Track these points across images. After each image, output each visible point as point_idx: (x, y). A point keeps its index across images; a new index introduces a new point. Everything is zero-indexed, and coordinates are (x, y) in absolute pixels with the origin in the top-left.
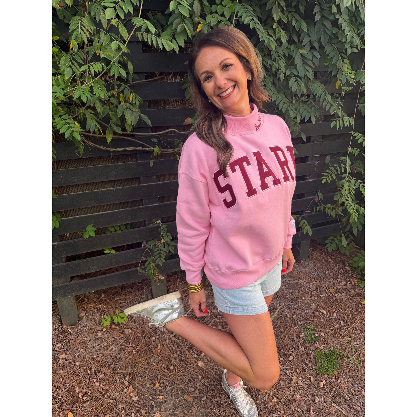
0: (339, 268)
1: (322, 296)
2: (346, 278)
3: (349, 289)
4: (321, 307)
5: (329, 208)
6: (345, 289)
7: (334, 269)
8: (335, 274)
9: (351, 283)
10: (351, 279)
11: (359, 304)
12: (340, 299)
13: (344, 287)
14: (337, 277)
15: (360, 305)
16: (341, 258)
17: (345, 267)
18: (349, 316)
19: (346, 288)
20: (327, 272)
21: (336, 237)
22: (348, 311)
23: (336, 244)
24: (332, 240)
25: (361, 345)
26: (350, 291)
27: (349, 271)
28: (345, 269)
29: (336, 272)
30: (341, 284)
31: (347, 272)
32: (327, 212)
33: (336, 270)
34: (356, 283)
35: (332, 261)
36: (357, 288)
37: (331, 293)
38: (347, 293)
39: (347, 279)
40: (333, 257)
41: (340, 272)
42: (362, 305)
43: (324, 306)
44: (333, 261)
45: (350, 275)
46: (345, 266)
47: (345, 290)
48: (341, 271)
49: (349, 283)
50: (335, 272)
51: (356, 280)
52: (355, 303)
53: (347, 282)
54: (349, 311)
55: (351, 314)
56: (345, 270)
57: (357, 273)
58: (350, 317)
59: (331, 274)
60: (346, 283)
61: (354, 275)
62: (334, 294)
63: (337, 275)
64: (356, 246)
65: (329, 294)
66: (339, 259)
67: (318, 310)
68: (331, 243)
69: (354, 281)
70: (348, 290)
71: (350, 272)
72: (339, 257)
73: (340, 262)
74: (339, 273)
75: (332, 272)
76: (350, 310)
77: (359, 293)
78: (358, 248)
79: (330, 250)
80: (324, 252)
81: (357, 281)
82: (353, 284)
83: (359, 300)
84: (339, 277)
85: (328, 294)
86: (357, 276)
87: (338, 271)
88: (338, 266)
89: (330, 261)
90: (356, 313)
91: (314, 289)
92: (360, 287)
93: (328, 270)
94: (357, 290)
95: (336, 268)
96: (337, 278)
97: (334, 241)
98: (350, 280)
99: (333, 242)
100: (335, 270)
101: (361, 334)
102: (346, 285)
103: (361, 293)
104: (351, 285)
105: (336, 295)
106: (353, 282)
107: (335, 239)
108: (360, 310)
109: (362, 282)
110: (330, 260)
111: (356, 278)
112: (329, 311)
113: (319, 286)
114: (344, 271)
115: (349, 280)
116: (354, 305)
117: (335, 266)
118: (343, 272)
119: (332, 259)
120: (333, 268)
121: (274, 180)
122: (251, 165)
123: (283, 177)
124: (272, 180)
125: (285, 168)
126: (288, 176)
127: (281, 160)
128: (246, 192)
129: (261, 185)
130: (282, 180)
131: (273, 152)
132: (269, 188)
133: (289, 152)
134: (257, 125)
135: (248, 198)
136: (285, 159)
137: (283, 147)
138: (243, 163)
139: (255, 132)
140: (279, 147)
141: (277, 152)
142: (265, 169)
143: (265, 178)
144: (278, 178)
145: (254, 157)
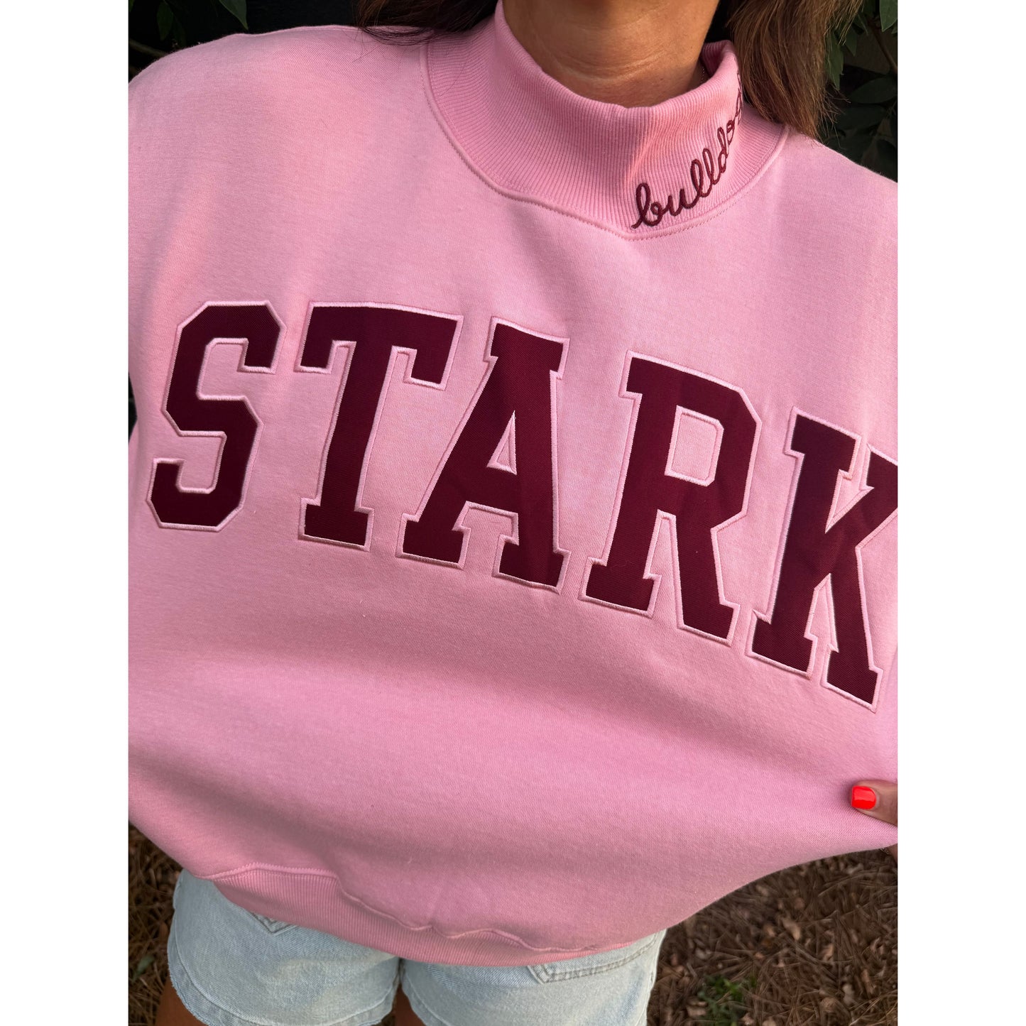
18: (878, 968)
22: (878, 946)
76: (885, 946)
121: (515, 540)
122: (438, 381)
123: (596, 567)
124: (504, 537)
125: (665, 526)
126: (651, 582)
127: (669, 472)
128: (307, 500)
129: (416, 518)
130: (575, 575)
131: (639, 397)
132: (461, 563)
133: (801, 456)
134: (660, 197)
135: (300, 538)
136: (712, 479)
137: (766, 409)
138: (396, 350)
139: (614, 227)
140: (736, 396)
141: (680, 410)
142: (504, 458)
143: (468, 504)
144: (558, 547)
145: (489, 356)
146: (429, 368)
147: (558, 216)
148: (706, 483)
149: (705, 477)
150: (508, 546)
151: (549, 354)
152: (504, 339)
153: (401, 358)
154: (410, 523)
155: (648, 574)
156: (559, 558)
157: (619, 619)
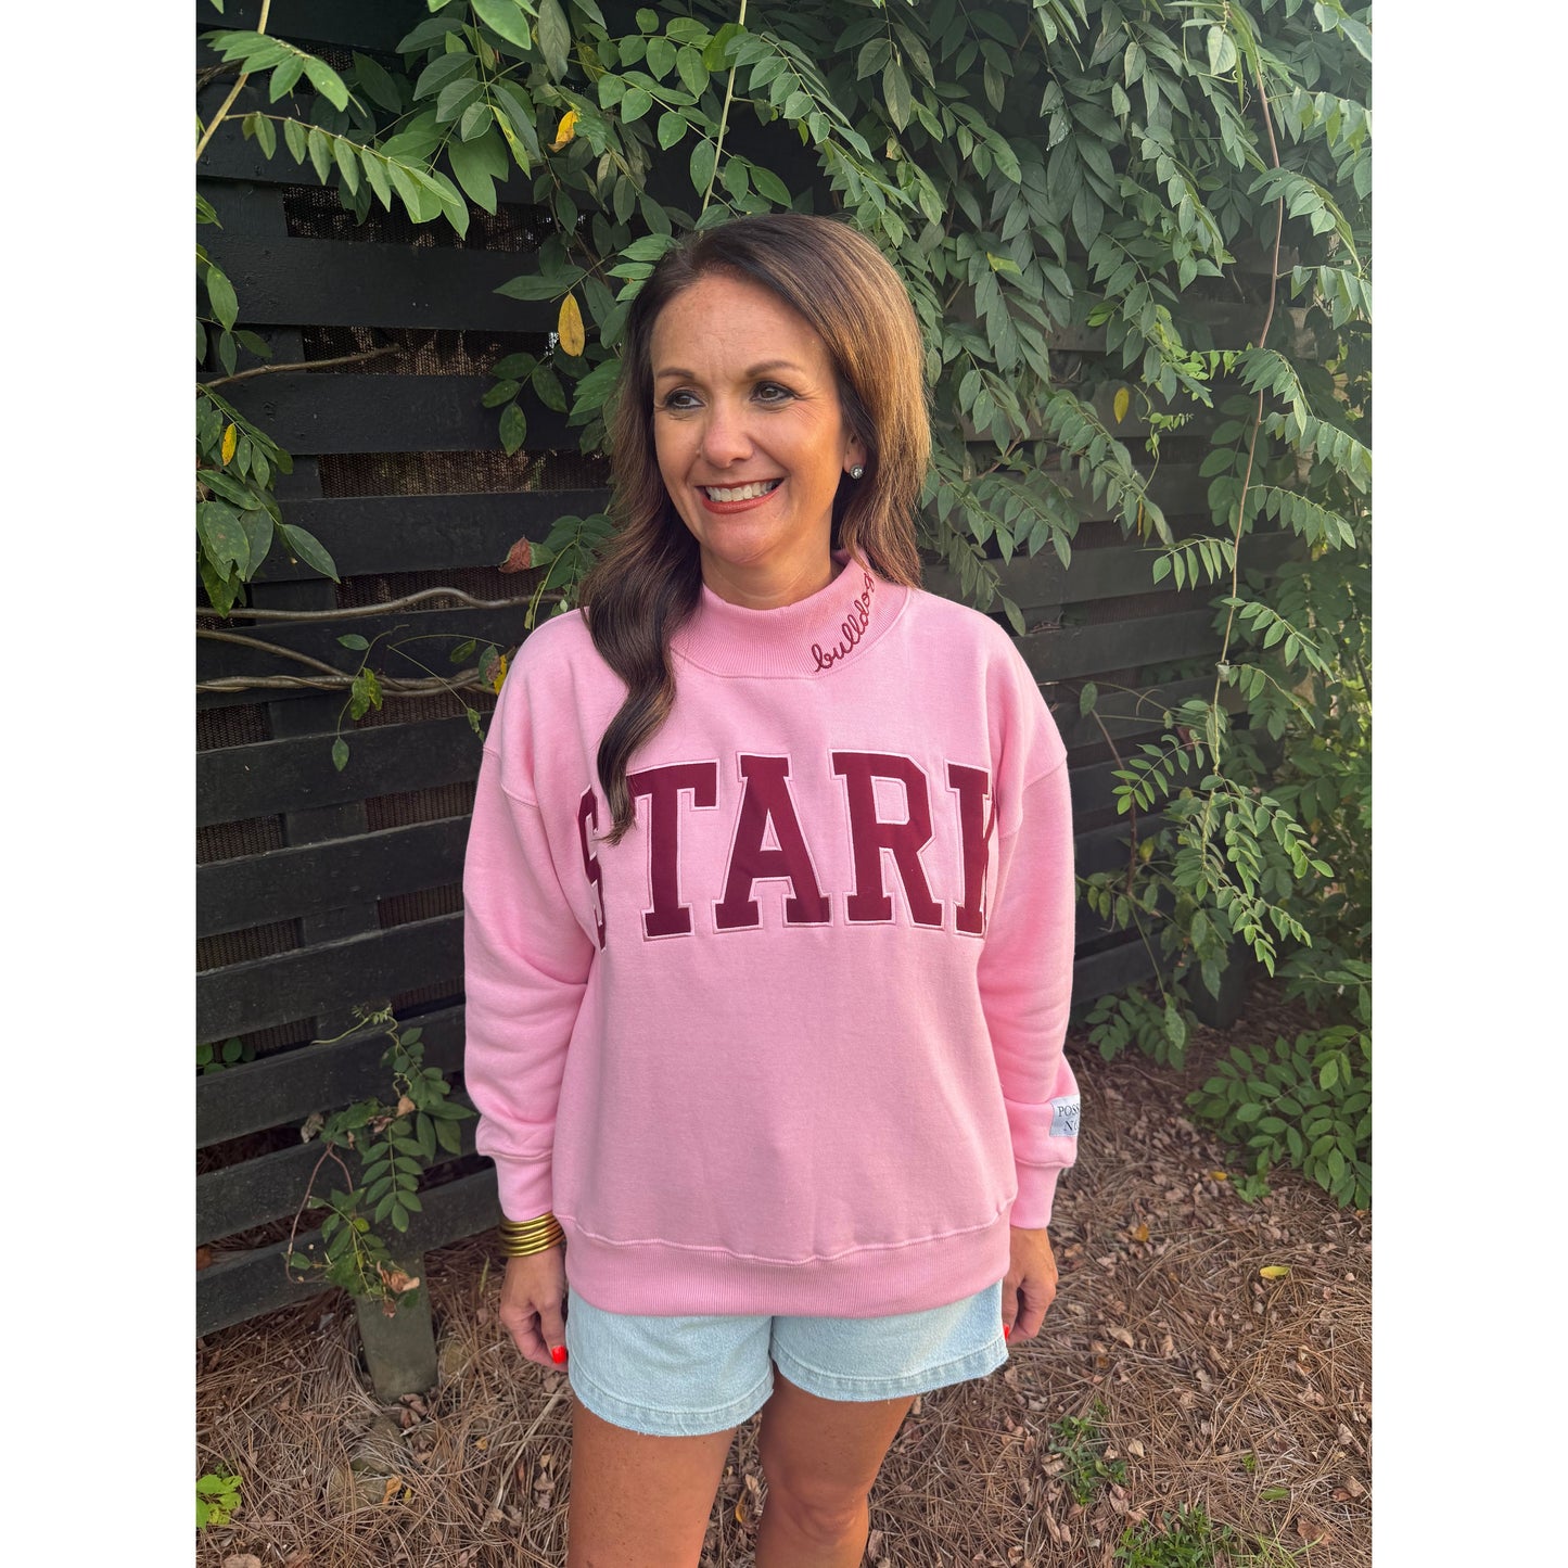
0: (1152, 1127)
1: (1105, 1261)
2: (1185, 1169)
3: (1203, 1217)
4: (1110, 1314)
5: (1100, 890)
6: (1187, 1216)
7: (1132, 1132)
8: (1142, 1156)
9: (1207, 1189)
10: (1205, 1172)
11: (1251, 1280)
12: (1178, 1268)
13: (1185, 1209)
14: (1151, 1168)
15: (1257, 1286)
16: (1150, 1082)
17: (1173, 1120)
18: (1224, 1341)
19: (1193, 1215)
20: (1109, 1149)
21: (1126, 997)
22: (1217, 1318)
23: (1128, 1023)
24: (1111, 1009)
25: (1294, 1475)
26: (1210, 1223)
27: (1189, 1134)
28: (1173, 1126)
29: (1143, 1142)
30: (1169, 1195)
31: (1181, 1138)
32: (1092, 905)
33: (1140, 1137)
34: (1225, 1184)
35: (1120, 1098)
36: (1230, 1208)
37: (1140, 1244)
38: (1200, 1235)
39: (1189, 1172)
40: (1120, 1081)
41: (1156, 1142)
42: (1264, 1282)
43: (1120, 1307)
44: (1124, 1096)
45: (1197, 1150)
46: (1170, 1112)
47: (1190, 1223)
48: (1159, 1136)
49: (1199, 1187)
50: (1138, 1145)
51: (1223, 1175)
52: (1236, 1280)
53: (1191, 1186)
54: (1221, 1318)
55: (1230, 1331)
56: (1173, 1132)
57: (1219, 1139)
58: (1230, 1345)
59: (1126, 1155)
60: (1188, 1192)
61: (1212, 1150)
62: (1149, 1248)
63: (1150, 1159)
64: (1201, 1026)
65: (1133, 1248)
66: (1144, 1083)
67: (1103, 1330)
68: (1110, 1022)
69: (1215, 1179)
70: (1200, 1221)
71: (1196, 1138)
72: (1144, 1077)
73: (1149, 1098)
74: (1154, 1147)
75: (1128, 1144)
76: (1224, 1315)
77: (1244, 1230)
78: (1206, 1034)
79: (1107, 1052)
80: (1085, 1058)
81: (1228, 1178)
82: (1216, 1193)
83: (1249, 1262)
84: (1158, 1165)
85: (1127, 1251)
86: (1222, 1155)
87: (1147, 1141)
88: (1144, 1118)
89: (1112, 1099)
90: (1249, 1326)
91: (1071, 1234)
92: (1243, 1202)
93: (1111, 1139)
94: (1232, 1218)
95: (1140, 1128)
96: (1149, 1174)
97: (1119, 1012)
98: (1202, 1175)
99: (1117, 1017)
100: (1135, 1138)
101: (1284, 1424)
102: (1188, 1199)
103: (1252, 1228)
104: (1207, 1196)
105: (1161, 1250)
106: (1213, 1185)
107: (1124, 1005)
108: (1259, 1308)
109: (1246, 1181)
110: (1110, 1093)
111: (1223, 1164)
112: (1144, 1330)
113: (1087, 1217)
114: (1170, 1135)
115: (1196, 1175)
116: (1233, 1286)
117: (1132, 1115)
118: (1167, 1140)
119: (1116, 1087)
120: (1128, 1130)
121: (793, 896)
122: (714, 805)
123: (850, 899)
124: (785, 896)
125: (887, 857)
126: (889, 899)
127: (879, 821)
128: (644, 912)
129: (722, 901)
130: (840, 909)
131: (844, 777)
132: (761, 924)
133: (958, 791)
134: (827, 650)
135: (645, 940)
136: (908, 819)
137: (928, 764)
138: (680, 791)
139: (803, 675)
140: (906, 760)
141: (873, 778)
142: (770, 842)
143: (755, 880)
144: (823, 894)
145: (741, 778)
146: (706, 797)
147: (764, 681)
148: (905, 822)
149: (903, 818)
150: (789, 901)
151: (781, 766)
152: (749, 765)
153: (685, 796)
154: (717, 906)
155: (885, 895)
156: (826, 900)
157: (874, 929)
